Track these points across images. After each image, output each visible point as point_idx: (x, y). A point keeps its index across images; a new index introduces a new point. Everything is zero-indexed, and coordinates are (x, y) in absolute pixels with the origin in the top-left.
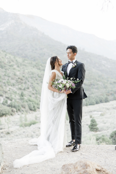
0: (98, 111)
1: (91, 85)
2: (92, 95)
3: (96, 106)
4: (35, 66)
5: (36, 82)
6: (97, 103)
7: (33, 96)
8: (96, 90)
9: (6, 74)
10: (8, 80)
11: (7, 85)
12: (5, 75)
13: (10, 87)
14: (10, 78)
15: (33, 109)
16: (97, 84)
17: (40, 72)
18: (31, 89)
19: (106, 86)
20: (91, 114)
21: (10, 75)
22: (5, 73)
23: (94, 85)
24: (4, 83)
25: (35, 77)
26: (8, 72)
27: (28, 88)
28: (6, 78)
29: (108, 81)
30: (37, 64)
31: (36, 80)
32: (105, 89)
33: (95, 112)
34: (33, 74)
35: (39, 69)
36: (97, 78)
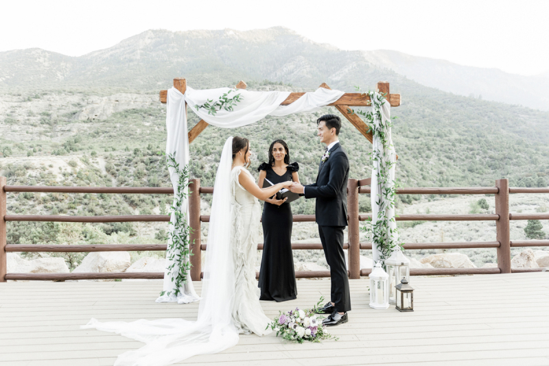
0: (528, 204)
1: (505, 158)
2: (508, 176)
4: (400, 132)
5: (406, 157)
7: (403, 180)
8: (516, 168)
9: (358, 147)
10: (362, 156)
11: (361, 164)
12: (356, 149)
13: (366, 167)
14: (364, 153)
15: (407, 200)
16: (518, 157)
17: (410, 141)
19: (536, 159)
21: (364, 148)
22: (355, 146)
23: (511, 159)
24: (357, 161)
25: (402, 150)
26: (359, 143)
28: (359, 153)
29: (537, 150)
30: (401, 128)
31: (405, 154)
32: (533, 165)
33: (524, 206)
35: (407, 137)
36: (516, 147)
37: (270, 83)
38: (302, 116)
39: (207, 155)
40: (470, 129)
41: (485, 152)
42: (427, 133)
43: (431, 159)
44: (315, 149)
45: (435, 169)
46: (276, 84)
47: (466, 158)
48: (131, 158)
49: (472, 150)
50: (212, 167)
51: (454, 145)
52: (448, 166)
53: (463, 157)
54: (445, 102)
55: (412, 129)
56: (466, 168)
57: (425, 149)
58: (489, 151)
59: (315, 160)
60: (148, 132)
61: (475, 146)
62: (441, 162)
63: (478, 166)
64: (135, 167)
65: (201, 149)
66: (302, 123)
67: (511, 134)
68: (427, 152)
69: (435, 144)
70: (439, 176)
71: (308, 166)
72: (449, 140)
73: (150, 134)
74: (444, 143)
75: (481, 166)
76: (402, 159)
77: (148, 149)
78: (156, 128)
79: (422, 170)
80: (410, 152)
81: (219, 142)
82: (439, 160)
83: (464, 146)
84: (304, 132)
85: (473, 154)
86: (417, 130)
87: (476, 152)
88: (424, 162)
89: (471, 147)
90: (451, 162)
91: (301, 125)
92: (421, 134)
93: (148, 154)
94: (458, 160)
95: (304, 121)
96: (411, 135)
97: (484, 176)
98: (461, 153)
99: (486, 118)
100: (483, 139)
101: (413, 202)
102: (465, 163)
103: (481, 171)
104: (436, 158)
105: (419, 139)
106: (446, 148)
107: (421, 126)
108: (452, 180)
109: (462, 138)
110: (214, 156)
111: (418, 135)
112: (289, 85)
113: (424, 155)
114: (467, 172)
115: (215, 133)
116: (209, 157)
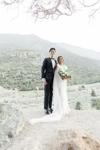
0: (95, 87)
1: (92, 74)
2: (92, 79)
3: (95, 84)
6: (95, 83)
8: (95, 76)
16: (95, 74)
20: (92, 88)
23: (93, 74)
32: (99, 76)
33: (94, 87)
36: (95, 71)
37: (27, 50)
38: (36, 61)
39: (4, 71)
40: (84, 66)
41: (87, 72)
42: (72, 66)
44: (39, 70)
45: (73, 77)
46: (29, 51)
47: (82, 74)
49: (83, 71)
50: (5, 75)
51: (79, 70)
52: (77, 76)
53: (81, 73)
56: (81, 76)
58: (88, 72)
59: (38, 73)
61: (84, 70)
62: (75, 75)
63: (85, 76)
65: (2, 70)
66: (36, 62)
67: (95, 67)
69: (74, 70)
70: (74, 79)
71: (36, 75)
72: (78, 69)
74: (76, 69)
75: (86, 76)
81: (10, 68)
83: (81, 70)
84: (36, 65)
85: (84, 73)
87: (84, 72)
89: (83, 70)
90: (78, 75)
91: (36, 63)
94: (80, 74)
95: (37, 62)
97: (86, 79)
98: (81, 72)
99: (89, 63)
100: (87, 69)
102: (81, 75)
103: (85, 77)
106: (77, 71)
108: (78, 80)
109: (81, 68)
110: (6, 72)
111: (69, 67)
112: (33, 51)
114: (82, 78)
115: (9, 65)
116: (5, 72)
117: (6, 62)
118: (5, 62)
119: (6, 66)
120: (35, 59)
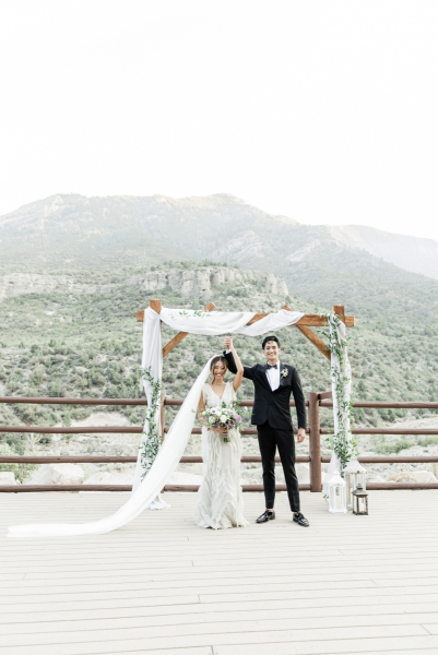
4: (377, 328)
7: (383, 390)
15: (388, 417)
17: (390, 339)
18: (376, 376)
24: (323, 365)
25: (381, 352)
27: (371, 375)
30: (379, 323)
31: (385, 356)
34: (374, 344)
35: (386, 334)
37: (212, 264)
38: (252, 306)
39: (128, 354)
42: (411, 330)
43: (418, 364)
45: (423, 377)
46: (219, 265)
48: (26, 357)
54: (432, 292)
55: (392, 325)
57: (410, 350)
60: (51, 323)
62: (431, 368)
64: (32, 370)
65: (120, 347)
68: (413, 354)
69: (422, 344)
70: (428, 386)
73: (53, 326)
74: (433, 344)
76: (381, 363)
77: (50, 346)
78: (62, 319)
79: (406, 377)
80: (391, 354)
82: (428, 364)
86: (399, 326)
88: (409, 368)
92: (404, 331)
93: (50, 353)
96: (391, 332)
101: (397, 419)
104: (424, 362)
105: (402, 338)
107: (404, 321)
110: (137, 356)
111: (400, 333)
112: (235, 267)
113: (408, 358)
116: (131, 358)
117: (126, 313)
118: (123, 313)
119: (129, 330)
120: (245, 299)
